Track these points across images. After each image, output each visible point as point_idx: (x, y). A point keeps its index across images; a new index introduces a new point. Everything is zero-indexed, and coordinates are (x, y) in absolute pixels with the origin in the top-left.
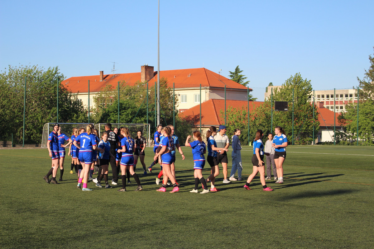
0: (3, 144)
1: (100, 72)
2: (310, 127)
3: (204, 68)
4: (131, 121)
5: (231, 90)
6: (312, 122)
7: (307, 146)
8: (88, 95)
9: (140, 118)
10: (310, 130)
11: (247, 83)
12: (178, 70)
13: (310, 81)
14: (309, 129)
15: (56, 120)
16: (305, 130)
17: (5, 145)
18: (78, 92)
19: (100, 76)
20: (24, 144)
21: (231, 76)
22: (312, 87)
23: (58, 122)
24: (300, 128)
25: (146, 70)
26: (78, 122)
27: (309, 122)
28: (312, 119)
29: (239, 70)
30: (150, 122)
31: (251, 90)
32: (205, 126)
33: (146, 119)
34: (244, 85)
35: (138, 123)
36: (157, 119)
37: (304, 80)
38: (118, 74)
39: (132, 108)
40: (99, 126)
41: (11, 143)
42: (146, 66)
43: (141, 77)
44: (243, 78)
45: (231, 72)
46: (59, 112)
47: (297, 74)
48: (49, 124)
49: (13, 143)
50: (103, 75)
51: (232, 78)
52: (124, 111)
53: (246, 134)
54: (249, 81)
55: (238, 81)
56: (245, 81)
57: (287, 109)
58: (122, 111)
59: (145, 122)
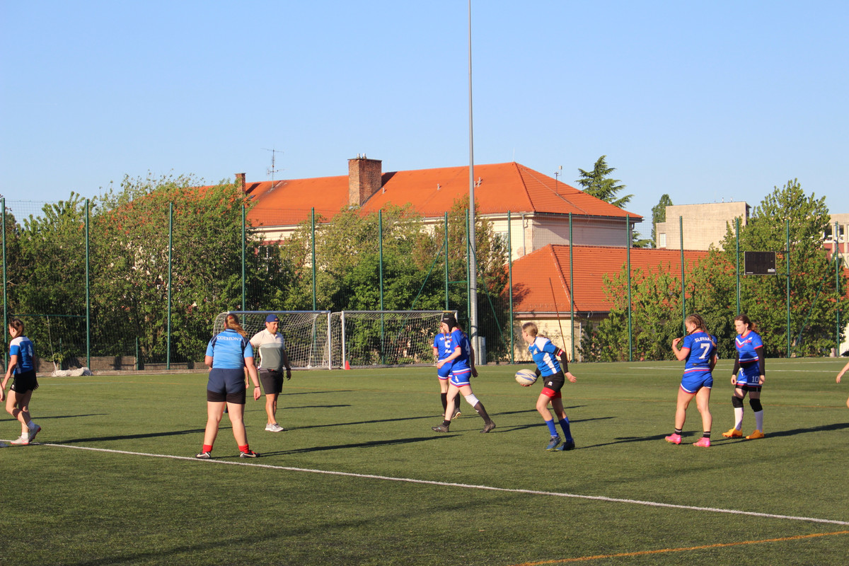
0: (113, 363)
1: (237, 175)
2: (828, 313)
3: (516, 164)
4: (408, 305)
5: (589, 219)
6: (833, 300)
7: (823, 360)
9: (429, 297)
10: (827, 321)
11: (626, 199)
13: (824, 198)
14: (827, 318)
15: (240, 303)
16: (816, 321)
17: (118, 365)
19: (238, 187)
20: (170, 361)
21: (583, 182)
22: (828, 214)
23: (245, 310)
24: (805, 316)
25: (363, 170)
26: (285, 309)
27: (826, 302)
28: (834, 294)
29: (604, 167)
30: (452, 305)
31: (639, 219)
32: (537, 316)
33: (443, 298)
34: (619, 204)
35: (426, 309)
37: (807, 194)
38: (285, 181)
39: (407, 273)
40: (342, 318)
41: (135, 360)
42: (363, 160)
43: (349, 189)
44: (615, 188)
45: (582, 172)
46: (246, 285)
47: (790, 182)
49: (139, 360)
50: (244, 185)
51: (587, 187)
52: (390, 280)
53: (675, 333)
54: (630, 196)
55: (602, 196)
56: (619, 195)
57: (773, 270)
58: (386, 282)
59: (441, 306)
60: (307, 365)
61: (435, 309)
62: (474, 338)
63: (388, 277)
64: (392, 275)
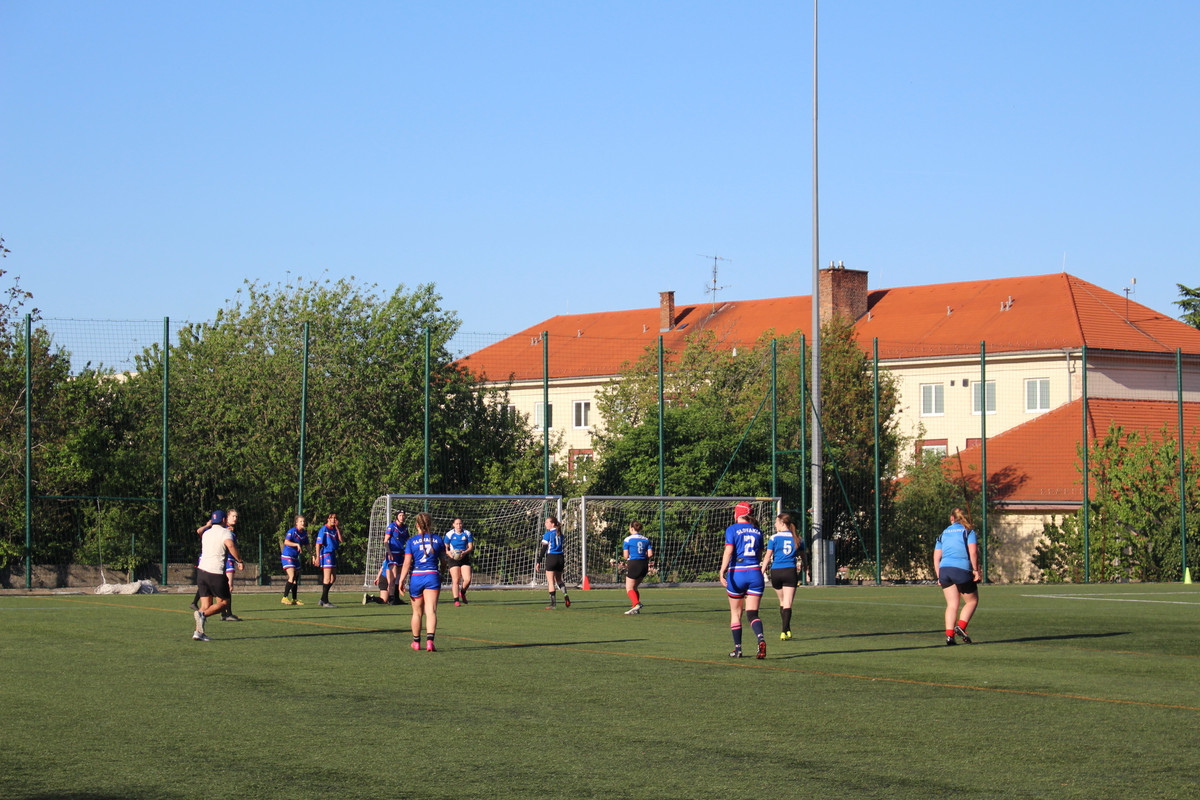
1: (662, 294)
3: (1067, 276)
4: (709, 486)
8: (542, 391)
9: (745, 475)
12: (963, 283)
15: (422, 484)
18: (512, 378)
19: (662, 313)
21: (1184, 305)
25: (839, 286)
30: (781, 489)
33: (768, 478)
35: (738, 495)
36: (809, 476)
38: (733, 303)
40: (582, 507)
41: (257, 570)
42: (838, 270)
45: (1183, 288)
46: (430, 453)
48: (393, 499)
49: (263, 569)
50: (671, 308)
51: (1191, 311)
52: (681, 448)
58: (676, 450)
59: (764, 490)
60: (529, 582)
61: (754, 495)
62: (816, 545)
63: (681, 444)
64: (686, 441)
